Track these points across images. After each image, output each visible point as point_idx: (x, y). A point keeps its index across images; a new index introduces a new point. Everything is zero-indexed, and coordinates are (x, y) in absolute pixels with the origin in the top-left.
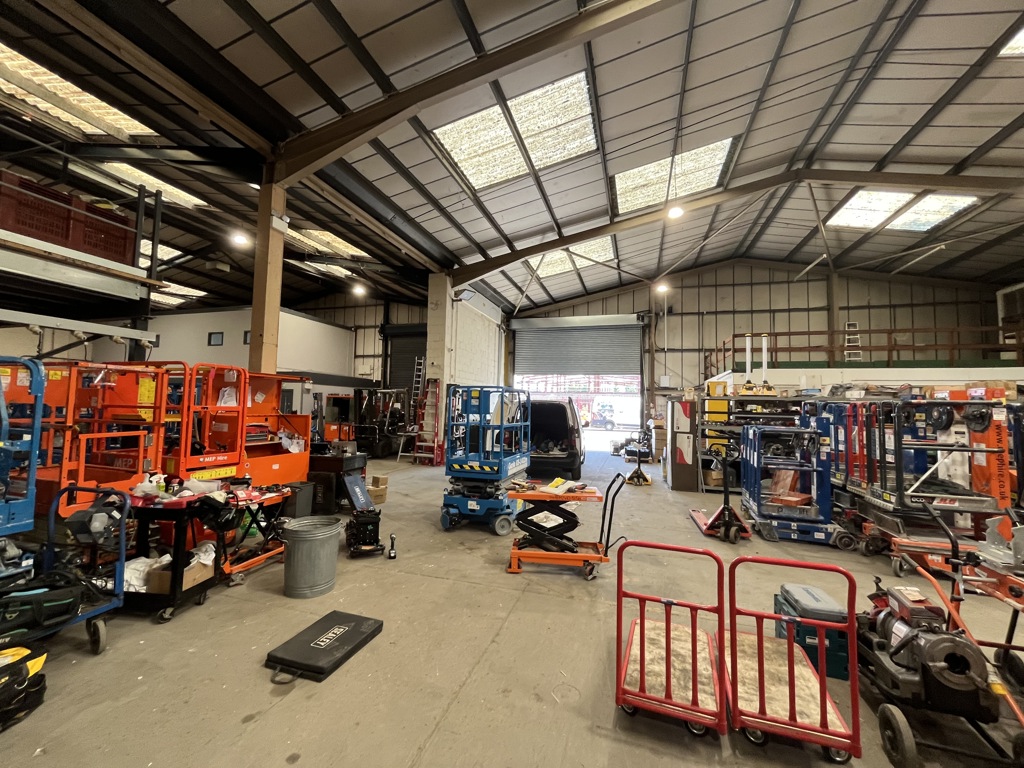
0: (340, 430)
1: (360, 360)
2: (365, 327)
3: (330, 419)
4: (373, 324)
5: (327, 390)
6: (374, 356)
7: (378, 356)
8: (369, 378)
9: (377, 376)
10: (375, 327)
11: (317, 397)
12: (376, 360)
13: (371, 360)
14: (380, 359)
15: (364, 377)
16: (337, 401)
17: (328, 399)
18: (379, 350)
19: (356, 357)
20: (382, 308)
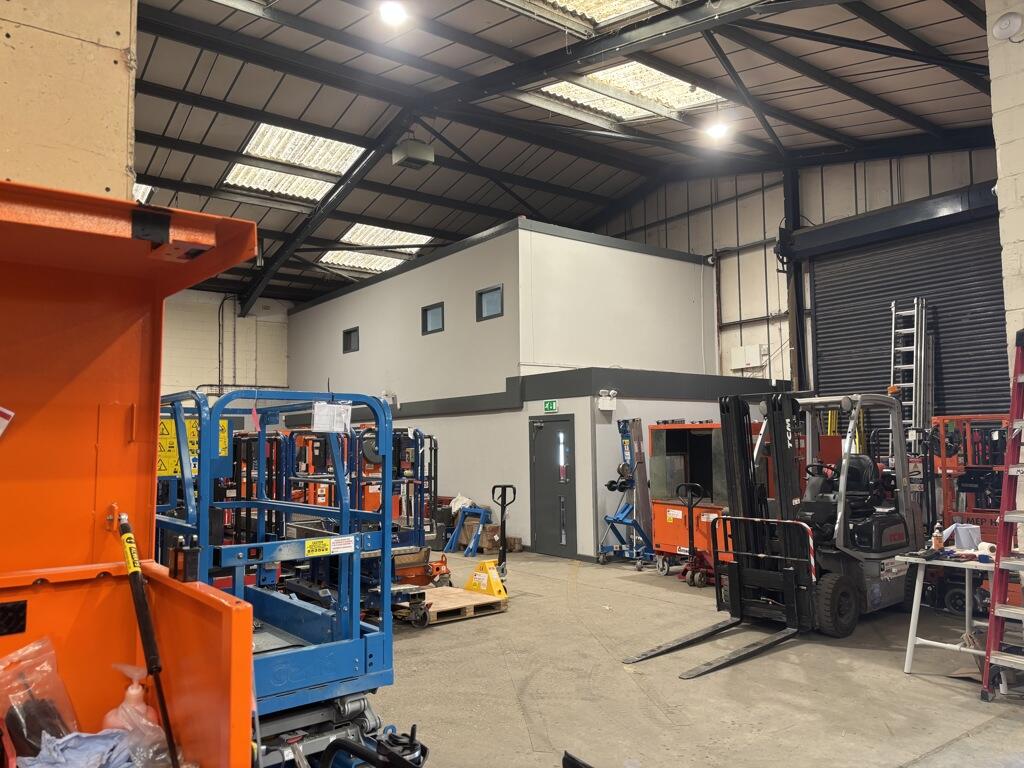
0: (690, 522)
1: (732, 335)
2: (739, 251)
3: (664, 491)
4: (759, 238)
5: (652, 413)
6: (767, 320)
7: (779, 318)
8: (759, 375)
9: (781, 369)
10: (764, 244)
11: (627, 429)
12: (774, 328)
13: (761, 331)
14: (785, 326)
15: (747, 375)
16: (678, 440)
17: (655, 433)
18: (780, 302)
19: (723, 328)
20: (780, 190)
